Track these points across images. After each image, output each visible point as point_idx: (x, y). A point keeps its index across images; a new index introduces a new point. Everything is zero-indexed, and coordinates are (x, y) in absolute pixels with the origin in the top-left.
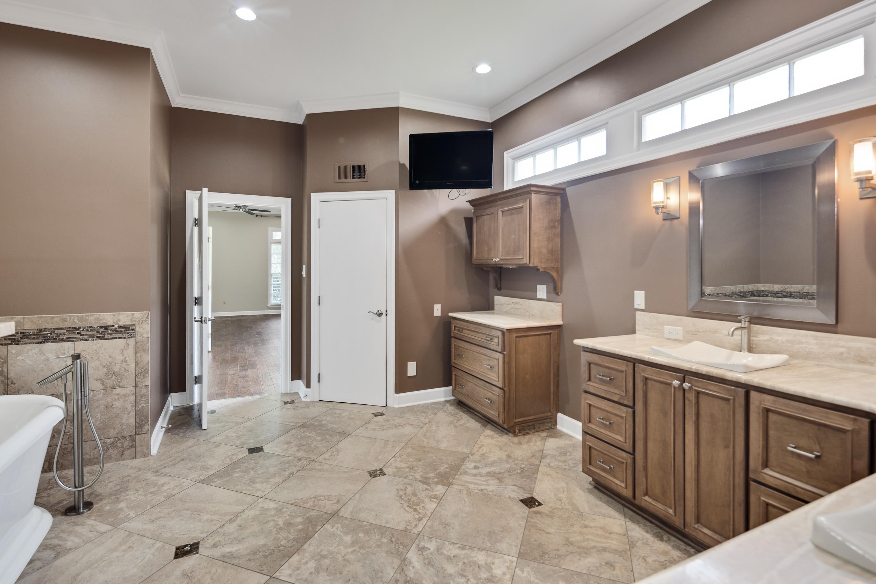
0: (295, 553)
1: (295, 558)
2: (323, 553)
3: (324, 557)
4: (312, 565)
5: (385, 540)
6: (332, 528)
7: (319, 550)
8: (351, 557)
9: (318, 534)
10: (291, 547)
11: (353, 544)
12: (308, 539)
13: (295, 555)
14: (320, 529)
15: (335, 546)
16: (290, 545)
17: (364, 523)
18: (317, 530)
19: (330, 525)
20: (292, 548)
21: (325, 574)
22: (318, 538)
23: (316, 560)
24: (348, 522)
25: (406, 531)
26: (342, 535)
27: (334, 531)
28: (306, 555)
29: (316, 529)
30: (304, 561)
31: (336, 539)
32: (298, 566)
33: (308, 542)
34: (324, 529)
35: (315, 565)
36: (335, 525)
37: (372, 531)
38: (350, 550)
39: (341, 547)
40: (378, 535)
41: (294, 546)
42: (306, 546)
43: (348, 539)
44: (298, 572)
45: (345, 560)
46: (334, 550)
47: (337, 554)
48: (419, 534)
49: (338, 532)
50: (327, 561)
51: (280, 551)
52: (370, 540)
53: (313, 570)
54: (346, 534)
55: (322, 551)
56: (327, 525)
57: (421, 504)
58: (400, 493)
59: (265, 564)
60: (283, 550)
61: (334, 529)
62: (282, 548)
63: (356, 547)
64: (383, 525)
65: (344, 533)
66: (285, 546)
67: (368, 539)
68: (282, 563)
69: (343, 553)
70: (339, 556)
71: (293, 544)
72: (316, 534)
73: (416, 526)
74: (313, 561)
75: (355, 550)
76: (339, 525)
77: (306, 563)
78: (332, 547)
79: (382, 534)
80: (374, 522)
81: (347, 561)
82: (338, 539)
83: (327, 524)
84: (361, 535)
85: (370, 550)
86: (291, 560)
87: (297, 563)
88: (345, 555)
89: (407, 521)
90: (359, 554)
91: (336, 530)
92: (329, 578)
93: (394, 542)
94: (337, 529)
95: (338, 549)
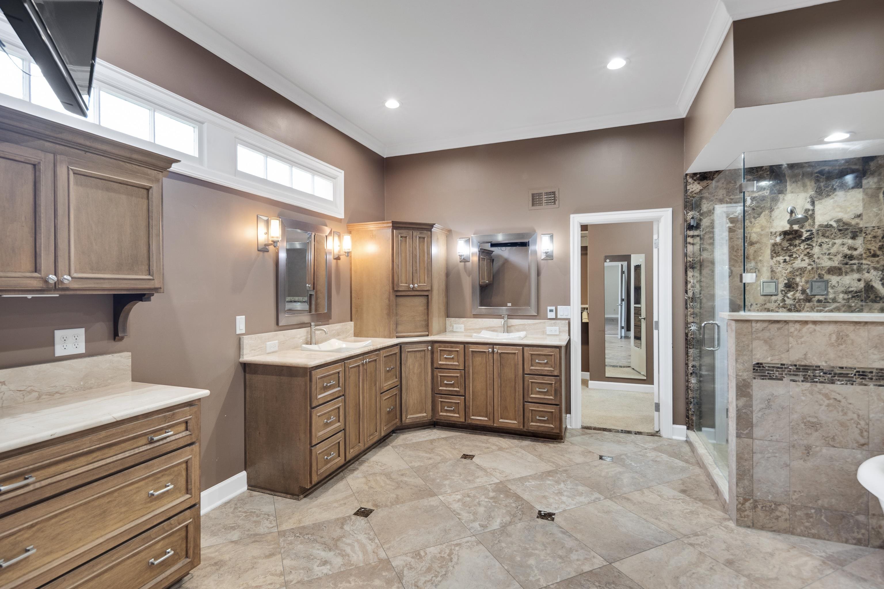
0: (585, 572)
1: (587, 568)
2: (560, 561)
3: (561, 557)
4: (574, 556)
5: (503, 545)
6: (540, 578)
7: (562, 564)
8: (539, 547)
9: (557, 580)
10: (588, 580)
11: (530, 555)
12: (569, 580)
13: (585, 571)
14: (552, 584)
15: (547, 561)
16: (589, 583)
17: (506, 568)
18: (555, 585)
19: (540, 583)
20: (587, 578)
21: (566, 545)
22: (559, 576)
23: (569, 558)
24: (521, 577)
25: (479, 543)
26: (534, 567)
27: (539, 575)
28: (575, 566)
29: (556, 587)
30: (580, 563)
31: (542, 567)
32: (586, 561)
33: (570, 577)
34: (548, 582)
35: (571, 555)
36: (535, 581)
37: (506, 557)
38: (537, 552)
39: (542, 558)
40: (505, 551)
41: (585, 580)
42: (573, 574)
43: (532, 561)
44: (586, 556)
45: (546, 547)
46: (550, 558)
47: (549, 554)
48: (474, 535)
49: (536, 572)
50: (560, 553)
51: (599, 582)
52: (515, 551)
53: (574, 552)
54: (530, 567)
55: (560, 563)
56: (543, 585)
57: (438, 557)
58: (440, 579)
59: (615, 577)
60: (597, 581)
61: (539, 577)
62: (597, 584)
63: (530, 551)
64: (492, 557)
65: (532, 568)
66: (594, 584)
67: (515, 553)
68: (599, 570)
69: (544, 552)
70: (548, 552)
71: (584, 582)
72: (558, 580)
73: (467, 542)
74: (571, 559)
75: (533, 549)
76: (531, 578)
77: (578, 560)
78: (550, 562)
79: (501, 550)
80: (497, 564)
81: (544, 545)
82: (541, 566)
83: (542, 587)
84: (518, 559)
85: (521, 544)
86: (591, 569)
87: (585, 564)
88: (543, 550)
89: (469, 549)
90: (532, 545)
91: (537, 574)
92: (565, 542)
93: (498, 540)
94: (535, 575)
95: (546, 557)
